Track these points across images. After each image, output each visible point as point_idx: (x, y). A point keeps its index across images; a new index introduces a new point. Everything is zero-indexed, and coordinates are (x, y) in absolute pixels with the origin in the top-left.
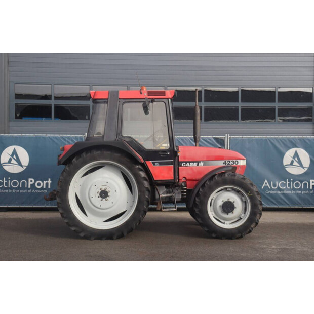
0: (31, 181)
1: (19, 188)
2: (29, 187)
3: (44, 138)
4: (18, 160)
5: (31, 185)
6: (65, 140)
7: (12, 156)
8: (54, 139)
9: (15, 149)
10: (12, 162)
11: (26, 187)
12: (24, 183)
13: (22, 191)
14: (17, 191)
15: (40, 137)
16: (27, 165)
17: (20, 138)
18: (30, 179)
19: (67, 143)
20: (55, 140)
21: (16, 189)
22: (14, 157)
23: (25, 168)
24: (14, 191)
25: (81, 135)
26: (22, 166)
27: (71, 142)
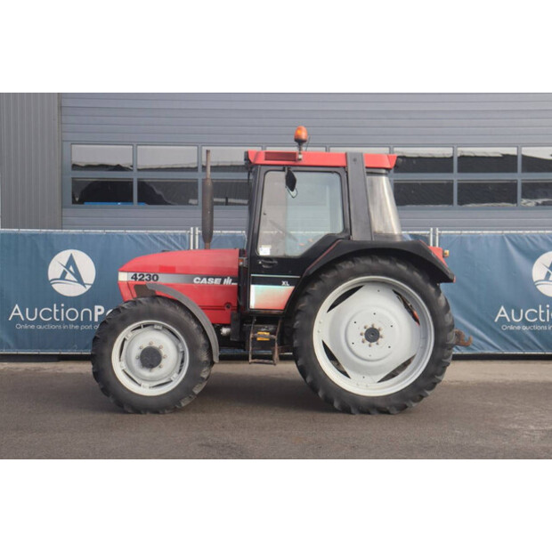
0: (99, 310)
1: (78, 322)
2: (96, 320)
3: (121, 236)
4: (77, 275)
5: (99, 316)
6: (157, 239)
7: (67, 267)
8: (136, 238)
9: (71, 256)
10: (67, 277)
11: (91, 319)
12: (86, 314)
13: (83, 327)
14: (77, 327)
15: (113, 235)
16: (92, 282)
17: (80, 236)
18: (97, 307)
19: (159, 245)
21: (74, 323)
22: (71, 268)
23: (88, 287)
24: (71, 326)
26: (84, 284)
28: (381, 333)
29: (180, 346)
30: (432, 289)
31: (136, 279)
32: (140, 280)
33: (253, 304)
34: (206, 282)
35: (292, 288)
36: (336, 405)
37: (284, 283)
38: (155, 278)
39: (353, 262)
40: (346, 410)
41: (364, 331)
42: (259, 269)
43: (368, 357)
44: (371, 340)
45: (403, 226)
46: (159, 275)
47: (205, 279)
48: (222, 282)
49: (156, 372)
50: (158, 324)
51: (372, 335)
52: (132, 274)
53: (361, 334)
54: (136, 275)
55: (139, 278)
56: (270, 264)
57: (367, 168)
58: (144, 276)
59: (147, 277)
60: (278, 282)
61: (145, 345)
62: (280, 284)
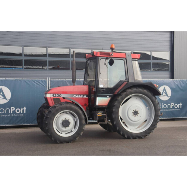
0: (13, 109)
1: (4, 114)
2: (12, 112)
3: (20, 81)
5: (13, 111)
6: (35, 82)
11: (9, 112)
12: (8, 110)
15: (18, 80)
19: (35, 84)
20: (28, 82)
23: (8, 100)
25: (45, 79)
27: (38, 83)
28: (138, 112)
29: (75, 119)
30: (154, 98)
31: (53, 96)
32: (55, 96)
33: (97, 104)
34: (77, 97)
35: (110, 98)
36: (126, 136)
37: (107, 96)
38: (60, 96)
39: (131, 89)
40: (129, 138)
41: (133, 112)
42: (99, 92)
43: (134, 120)
44: (135, 115)
45: (143, 77)
46: (62, 95)
47: (77, 96)
48: (83, 97)
49: (68, 128)
50: (68, 112)
51: (136, 113)
52: (52, 94)
53: (132, 113)
54: (53, 95)
55: (54, 96)
56: (103, 90)
57: (132, 58)
58: (56, 95)
59: (57, 96)
60: (105, 96)
61: (64, 119)
62: (106, 97)
